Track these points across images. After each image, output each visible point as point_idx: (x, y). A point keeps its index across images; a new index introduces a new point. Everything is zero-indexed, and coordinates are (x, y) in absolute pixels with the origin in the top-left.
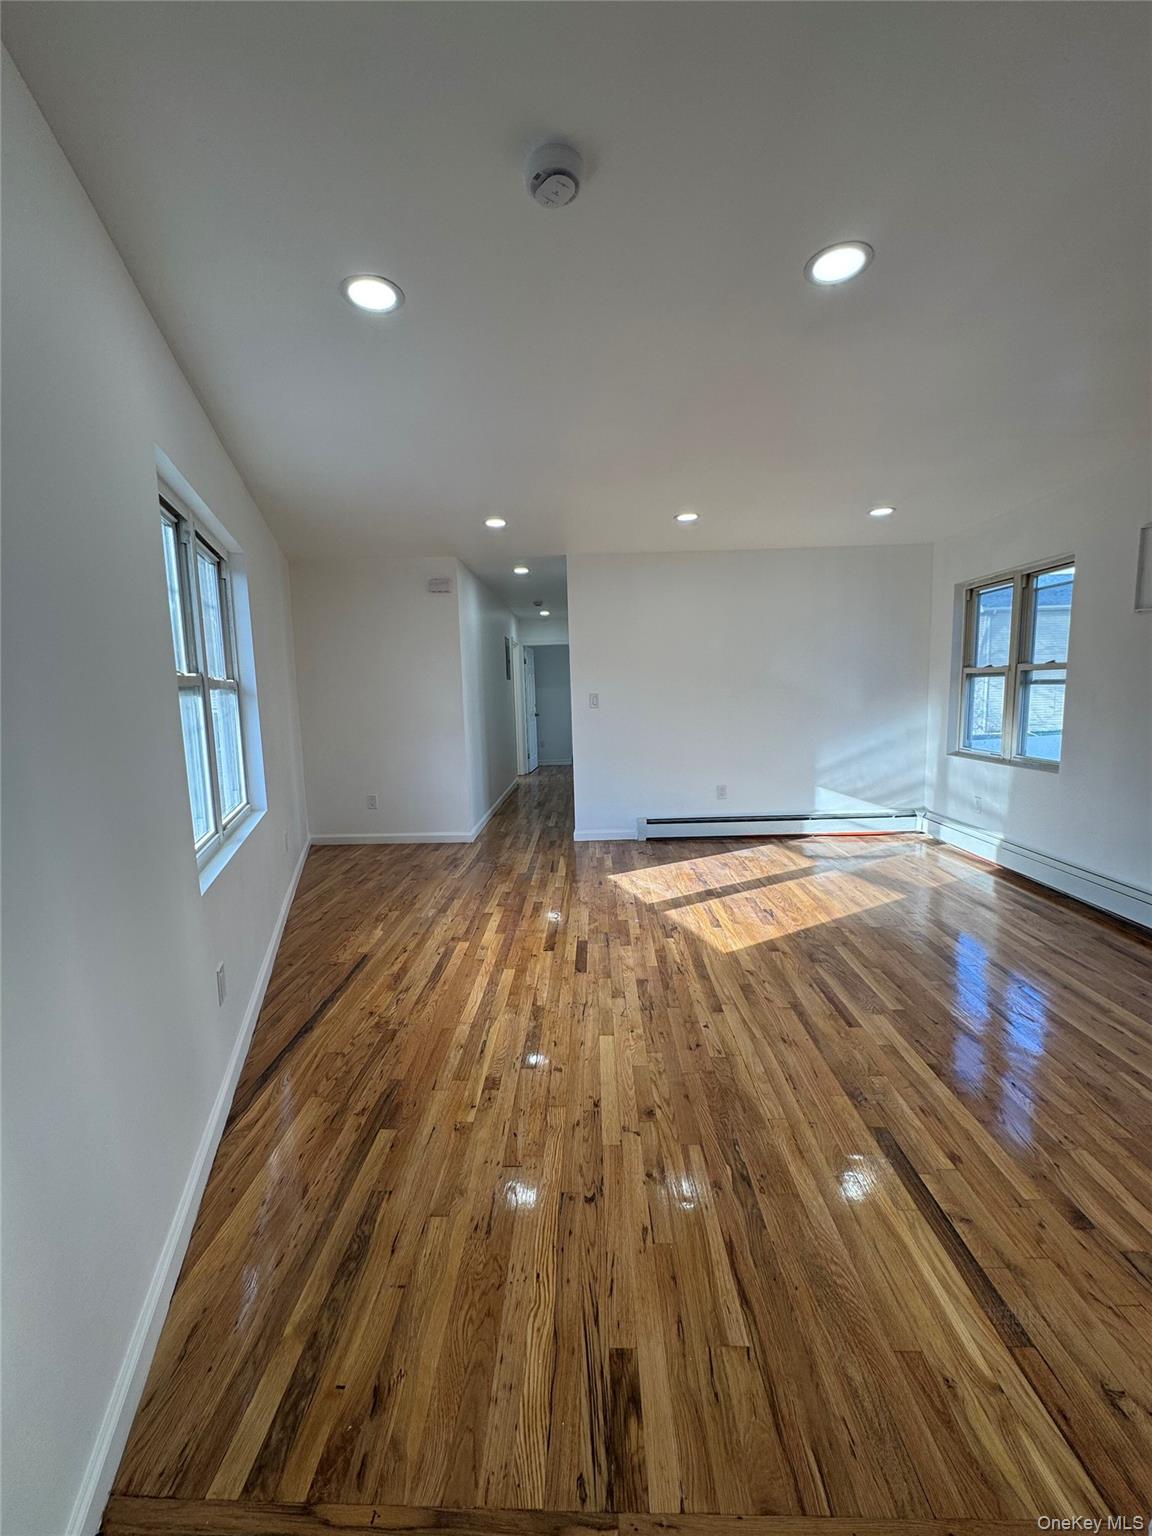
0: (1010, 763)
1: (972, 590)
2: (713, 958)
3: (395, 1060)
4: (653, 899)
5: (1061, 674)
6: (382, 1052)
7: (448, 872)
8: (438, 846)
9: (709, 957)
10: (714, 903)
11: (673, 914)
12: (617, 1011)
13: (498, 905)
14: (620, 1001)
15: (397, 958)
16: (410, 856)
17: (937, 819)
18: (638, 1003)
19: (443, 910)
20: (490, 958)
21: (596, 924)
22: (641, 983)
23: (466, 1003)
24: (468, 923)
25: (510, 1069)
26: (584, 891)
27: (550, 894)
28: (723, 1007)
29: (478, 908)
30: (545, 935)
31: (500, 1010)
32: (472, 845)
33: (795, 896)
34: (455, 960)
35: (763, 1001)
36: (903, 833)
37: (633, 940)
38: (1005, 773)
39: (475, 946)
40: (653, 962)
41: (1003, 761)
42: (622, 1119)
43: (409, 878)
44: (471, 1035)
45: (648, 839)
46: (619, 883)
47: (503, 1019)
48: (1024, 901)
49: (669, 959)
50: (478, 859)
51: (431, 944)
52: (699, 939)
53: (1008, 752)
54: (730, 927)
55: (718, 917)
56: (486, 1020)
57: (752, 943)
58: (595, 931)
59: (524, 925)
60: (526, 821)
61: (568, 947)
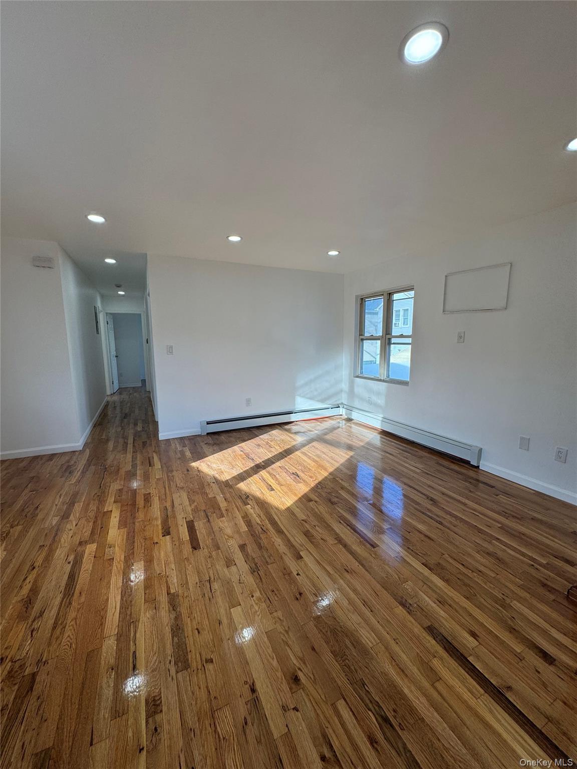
0: (384, 381)
1: (362, 299)
2: (279, 514)
3: (38, 718)
4: (226, 477)
5: (409, 340)
6: (21, 714)
7: (64, 479)
8: (52, 457)
9: (277, 515)
10: (263, 473)
11: (242, 486)
12: (235, 579)
13: (114, 502)
14: (233, 568)
15: (25, 579)
16: (25, 469)
17: (350, 409)
18: (247, 567)
19: (65, 516)
20: (119, 554)
21: (195, 504)
22: (242, 547)
23: (106, 611)
24: (91, 524)
25: (166, 679)
26: (178, 477)
27: (154, 486)
28: (301, 553)
29: (98, 508)
30: (159, 522)
31: (140, 610)
32: (81, 452)
33: (304, 461)
34: (87, 564)
35: (321, 541)
36: (334, 416)
37: (224, 512)
38: (383, 386)
39: (103, 546)
40: (244, 528)
41: (380, 380)
42: (278, 697)
43: (27, 491)
44: (119, 650)
45: (208, 434)
46: (200, 468)
47: (145, 617)
48: (401, 448)
49: (253, 522)
50: (89, 463)
51: (60, 553)
52: (265, 502)
53: (382, 376)
54: (279, 489)
55: (270, 483)
56: (129, 626)
57: (296, 498)
58: (195, 511)
59: (141, 515)
60: (120, 428)
61: (181, 528)
